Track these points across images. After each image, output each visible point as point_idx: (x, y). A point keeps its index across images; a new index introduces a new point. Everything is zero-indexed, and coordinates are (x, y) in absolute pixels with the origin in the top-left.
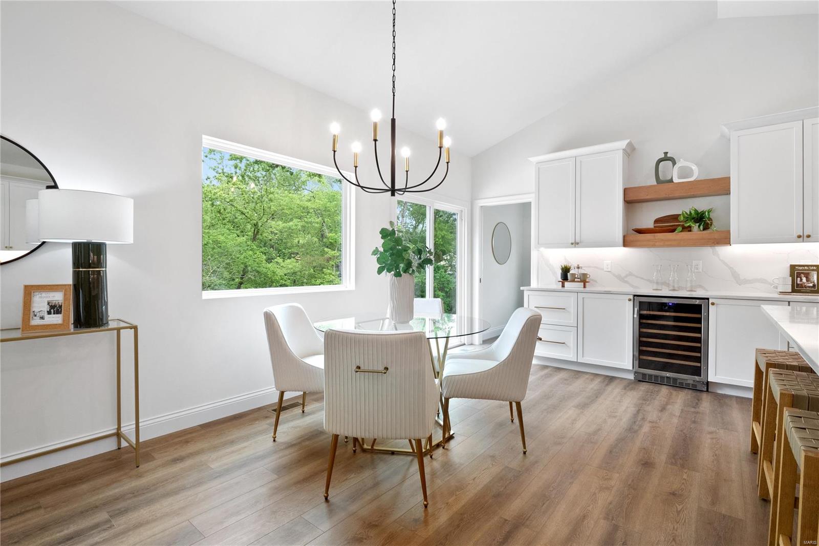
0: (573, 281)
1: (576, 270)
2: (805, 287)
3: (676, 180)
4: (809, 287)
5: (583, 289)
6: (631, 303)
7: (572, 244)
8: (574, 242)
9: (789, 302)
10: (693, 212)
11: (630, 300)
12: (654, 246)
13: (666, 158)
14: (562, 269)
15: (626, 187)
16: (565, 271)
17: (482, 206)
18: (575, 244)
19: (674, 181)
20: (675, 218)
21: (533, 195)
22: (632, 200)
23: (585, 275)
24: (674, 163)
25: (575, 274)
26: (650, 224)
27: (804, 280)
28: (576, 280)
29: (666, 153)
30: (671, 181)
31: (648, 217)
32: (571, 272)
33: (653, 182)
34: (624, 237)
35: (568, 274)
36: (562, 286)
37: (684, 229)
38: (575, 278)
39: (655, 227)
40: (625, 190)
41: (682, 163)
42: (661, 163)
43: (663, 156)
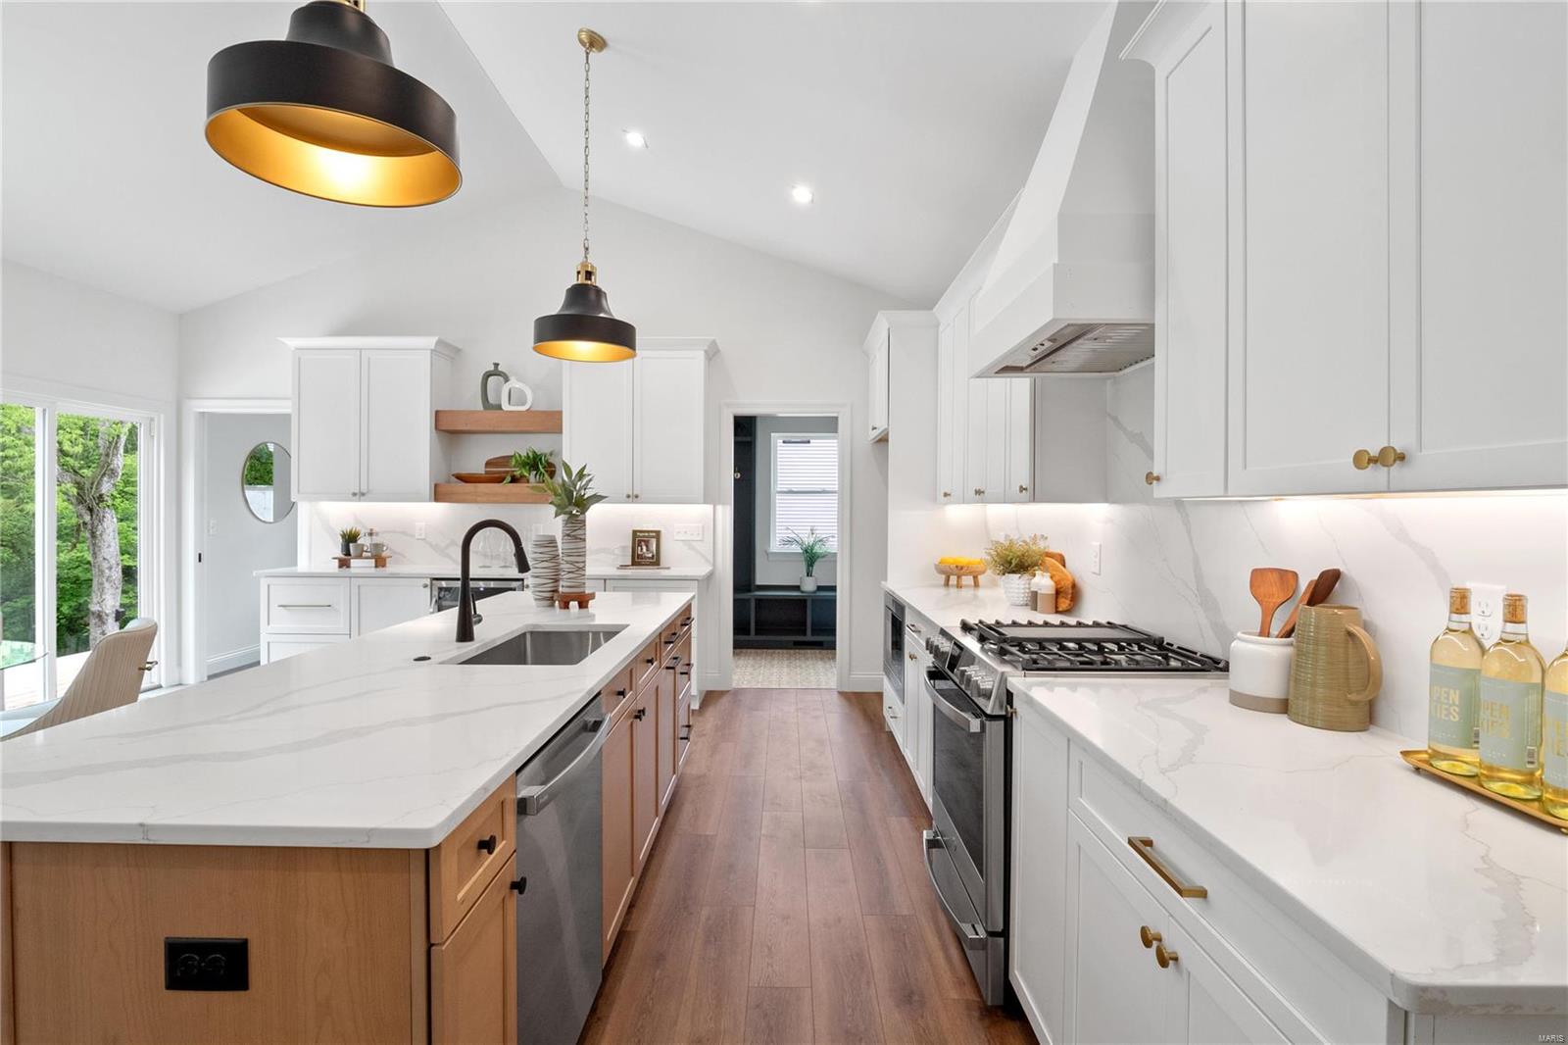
0: (360, 556)
1: (368, 538)
2: (646, 558)
3: (506, 407)
4: (649, 558)
5: (373, 570)
6: (428, 590)
7: (355, 494)
8: (357, 491)
9: (605, 580)
10: (531, 455)
11: (426, 586)
12: (475, 502)
13: (496, 371)
14: (344, 536)
15: (439, 409)
16: (350, 538)
17: (196, 414)
18: (360, 495)
19: (503, 407)
20: (504, 461)
21: (289, 403)
22: (449, 430)
23: (377, 546)
24: (507, 380)
25: (363, 545)
26: (478, 467)
27: (644, 548)
28: (364, 555)
29: (496, 365)
30: (499, 407)
31: (476, 458)
32: (359, 542)
33: (480, 407)
34: (436, 485)
35: (351, 545)
36: (340, 566)
37: (514, 480)
38: (363, 551)
39: (487, 472)
40: (437, 412)
41: (514, 383)
42: (490, 379)
43: (492, 368)
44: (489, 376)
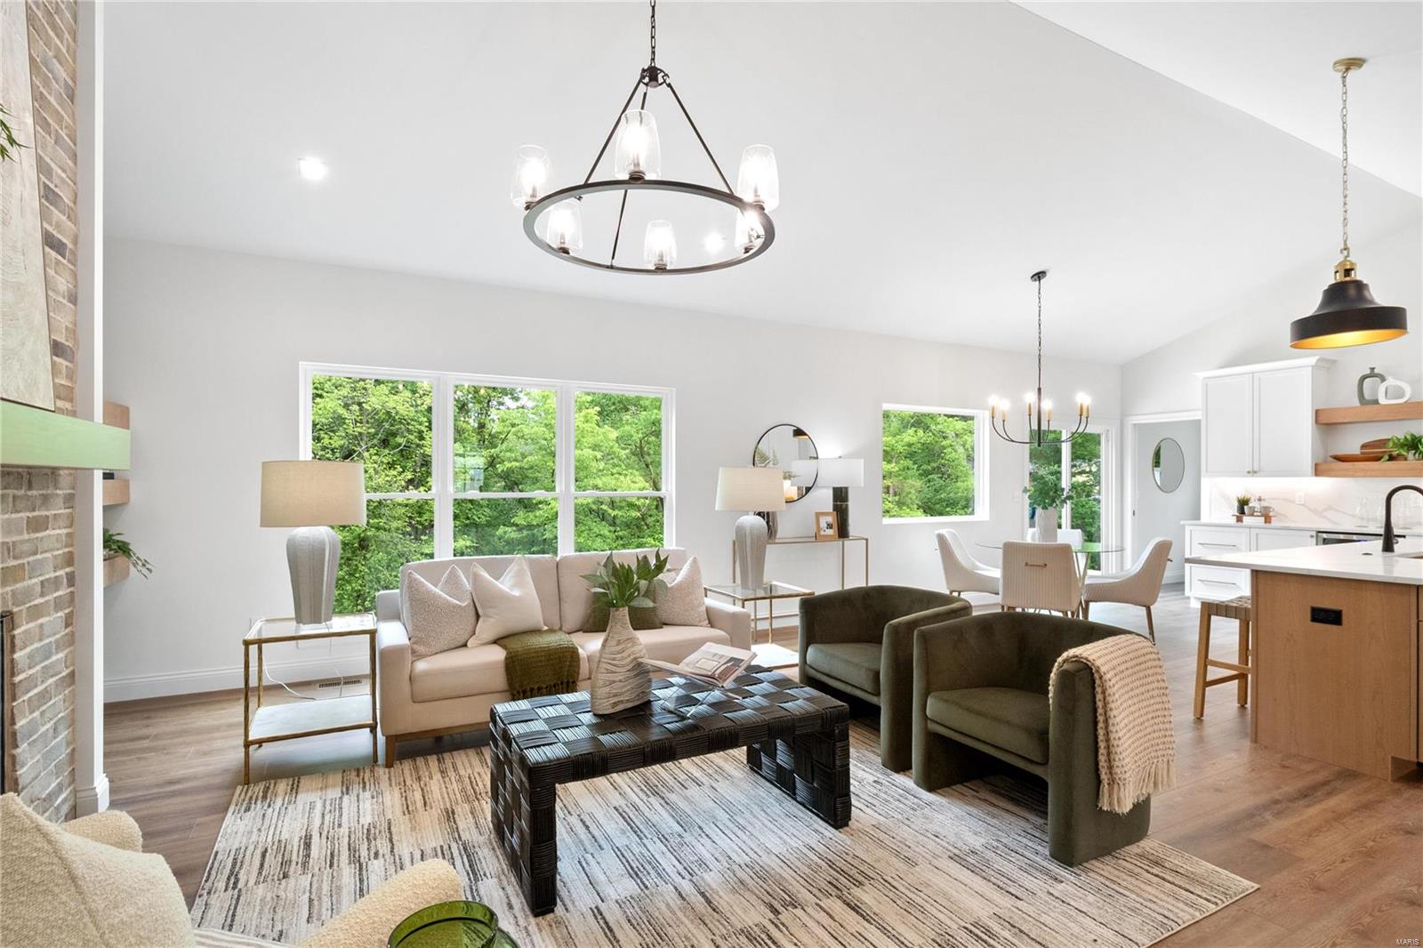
0: (1252, 515)
1: (1257, 502)
3: (1383, 401)
5: (1262, 524)
6: (1315, 539)
7: (1249, 472)
8: (1250, 470)
10: (1409, 437)
11: (1312, 537)
12: (1352, 476)
13: (1372, 374)
14: (1239, 501)
15: (1321, 407)
16: (1243, 504)
17: (1135, 425)
18: (1253, 473)
19: (1380, 401)
20: (1382, 443)
21: (1200, 413)
22: (1326, 423)
23: (1266, 508)
24: (1383, 379)
25: (1254, 507)
26: (1354, 448)
28: (1255, 514)
29: (1373, 369)
30: (1376, 402)
31: (1352, 443)
32: (1250, 505)
33: (1356, 402)
34: (1316, 465)
35: (1245, 507)
36: (1238, 521)
37: (1391, 458)
38: (1254, 511)
39: (1362, 453)
40: (1317, 411)
41: (1390, 381)
42: (1366, 380)
43: (1368, 372)
44: (1365, 378)
